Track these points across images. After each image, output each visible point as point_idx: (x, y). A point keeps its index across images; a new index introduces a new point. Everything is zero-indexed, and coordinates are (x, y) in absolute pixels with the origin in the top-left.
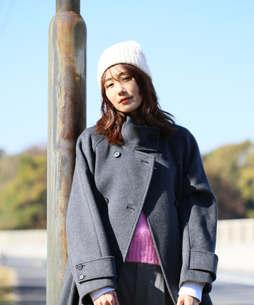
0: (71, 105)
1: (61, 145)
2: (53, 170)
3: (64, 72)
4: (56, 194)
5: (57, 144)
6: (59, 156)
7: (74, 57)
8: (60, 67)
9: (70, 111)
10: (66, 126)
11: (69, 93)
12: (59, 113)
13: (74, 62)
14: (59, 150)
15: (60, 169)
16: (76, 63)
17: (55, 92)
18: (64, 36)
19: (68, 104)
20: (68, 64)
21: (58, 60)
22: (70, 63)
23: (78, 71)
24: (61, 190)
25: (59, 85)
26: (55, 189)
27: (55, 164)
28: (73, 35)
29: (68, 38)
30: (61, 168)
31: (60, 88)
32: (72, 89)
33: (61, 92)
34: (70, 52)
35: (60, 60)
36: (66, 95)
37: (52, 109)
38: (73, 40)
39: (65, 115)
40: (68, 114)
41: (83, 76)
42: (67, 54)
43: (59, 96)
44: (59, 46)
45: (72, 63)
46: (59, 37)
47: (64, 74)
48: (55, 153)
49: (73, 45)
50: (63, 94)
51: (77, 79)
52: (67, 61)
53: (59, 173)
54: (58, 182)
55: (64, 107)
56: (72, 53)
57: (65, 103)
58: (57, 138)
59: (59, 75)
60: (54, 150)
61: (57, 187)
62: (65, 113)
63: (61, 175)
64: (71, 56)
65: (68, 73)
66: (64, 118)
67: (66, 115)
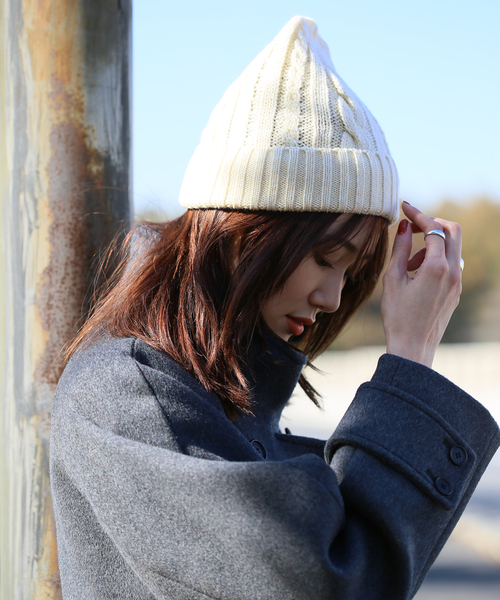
0: (75, 264)
1: (39, 403)
2: (15, 491)
3: (48, 144)
4: (27, 575)
5: (26, 399)
6: (35, 441)
7: (84, 92)
8: (35, 128)
9: (69, 283)
10: (55, 336)
11: (66, 218)
12: (31, 291)
13: (81, 111)
14: (33, 420)
15: (37, 488)
16: (90, 111)
17: (18, 215)
18: (48, 19)
19: (62, 259)
20: (62, 119)
21: (26, 105)
22: (68, 115)
23: (98, 142)
24: (42, 561)
25: (32, 192)
26: (22, 556)
27: (19, 470)
28: (77, 15)
29: (62, 27)
30: (40, 485)
31: (36, 201)
32: (77, 204)
33: (36, 217)
34: (69, 73)
35: (32, 103)
36: (55, 227)
37: (10, 275)
38: (77, 31)
39: (51, 297)
40: (65, 295)
41: (115, 158)
42: (58, 81)
43: (30, 231)
44: (31, 51)
45: (75, 115)
46: (28, 23)
47: (47, 155)
48: (21, 431)
49: (77, 49)
50: (45, 222)
51: (95, 168)
52: (58, 108)
53: (36, 503)
54: (30, 534)
55: (50, 270)
56: (74, 79)
57: (53, 256)
58: (28, 380)
59: (31, 157)
60: (18, 419)
61: (29, 551)
62: (53, 290)
63: (39, 507)
64: (71, 87)
65: (62, 148)
66: (49, 307)
67: (56, 296)
